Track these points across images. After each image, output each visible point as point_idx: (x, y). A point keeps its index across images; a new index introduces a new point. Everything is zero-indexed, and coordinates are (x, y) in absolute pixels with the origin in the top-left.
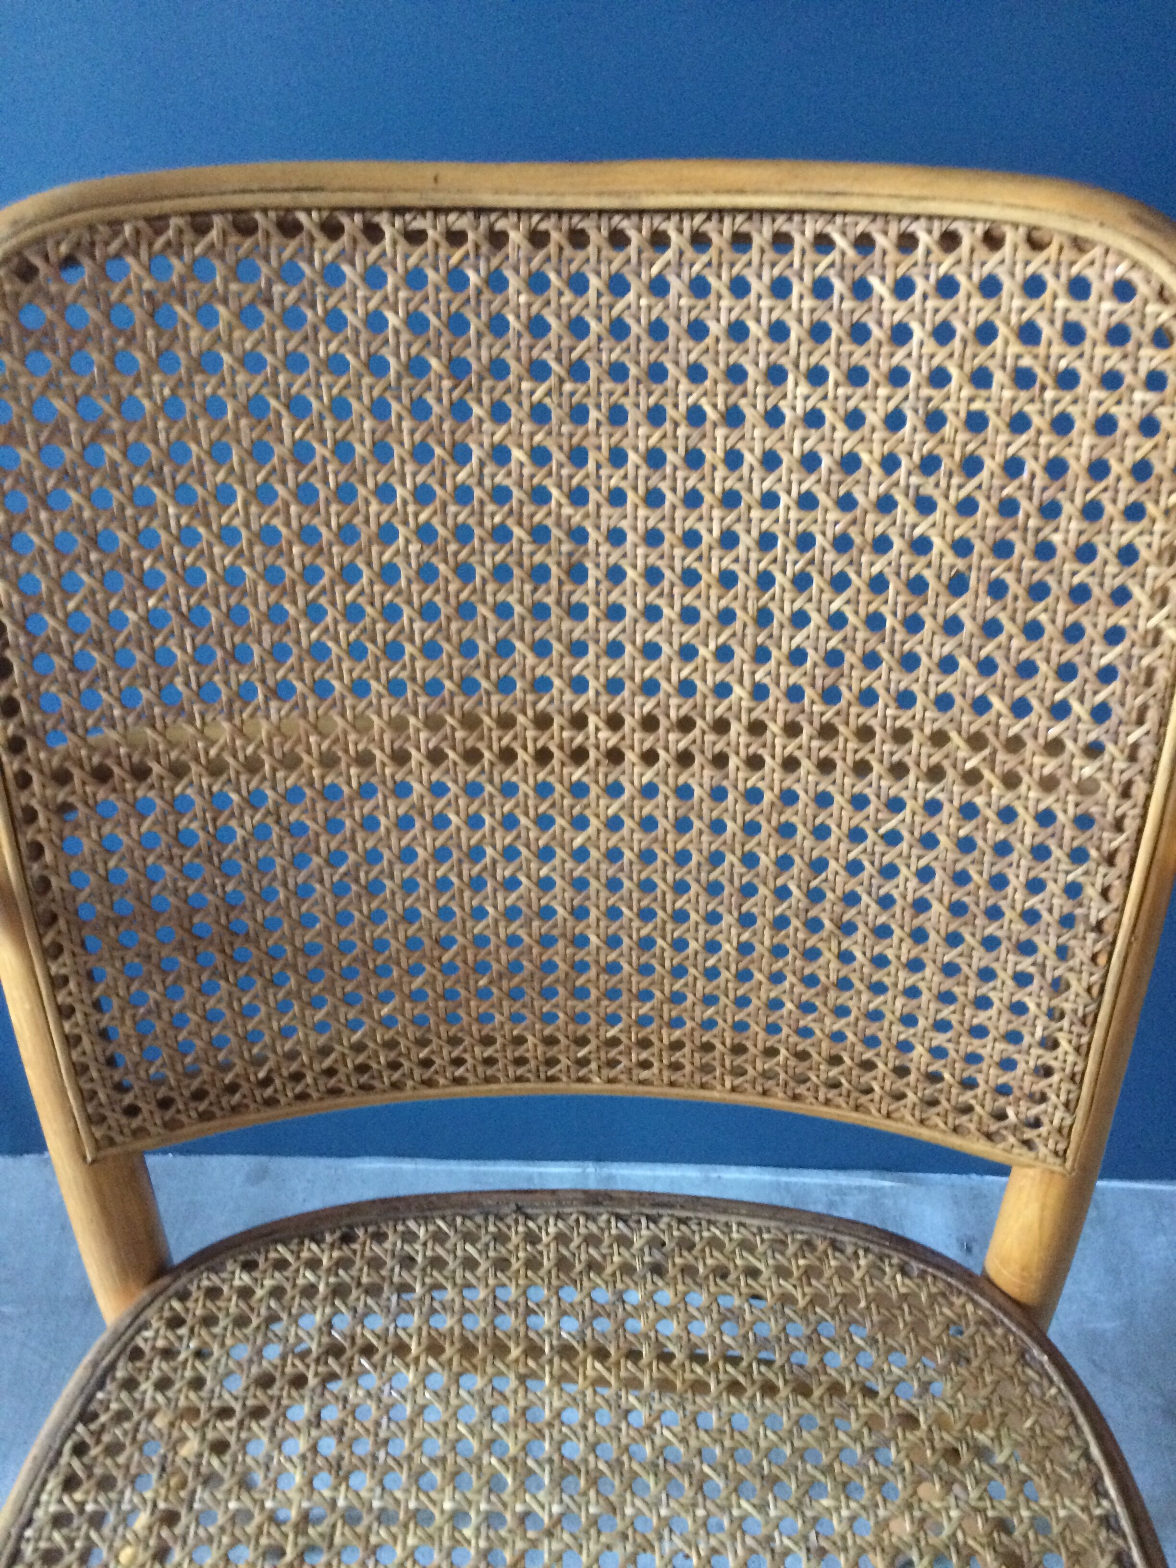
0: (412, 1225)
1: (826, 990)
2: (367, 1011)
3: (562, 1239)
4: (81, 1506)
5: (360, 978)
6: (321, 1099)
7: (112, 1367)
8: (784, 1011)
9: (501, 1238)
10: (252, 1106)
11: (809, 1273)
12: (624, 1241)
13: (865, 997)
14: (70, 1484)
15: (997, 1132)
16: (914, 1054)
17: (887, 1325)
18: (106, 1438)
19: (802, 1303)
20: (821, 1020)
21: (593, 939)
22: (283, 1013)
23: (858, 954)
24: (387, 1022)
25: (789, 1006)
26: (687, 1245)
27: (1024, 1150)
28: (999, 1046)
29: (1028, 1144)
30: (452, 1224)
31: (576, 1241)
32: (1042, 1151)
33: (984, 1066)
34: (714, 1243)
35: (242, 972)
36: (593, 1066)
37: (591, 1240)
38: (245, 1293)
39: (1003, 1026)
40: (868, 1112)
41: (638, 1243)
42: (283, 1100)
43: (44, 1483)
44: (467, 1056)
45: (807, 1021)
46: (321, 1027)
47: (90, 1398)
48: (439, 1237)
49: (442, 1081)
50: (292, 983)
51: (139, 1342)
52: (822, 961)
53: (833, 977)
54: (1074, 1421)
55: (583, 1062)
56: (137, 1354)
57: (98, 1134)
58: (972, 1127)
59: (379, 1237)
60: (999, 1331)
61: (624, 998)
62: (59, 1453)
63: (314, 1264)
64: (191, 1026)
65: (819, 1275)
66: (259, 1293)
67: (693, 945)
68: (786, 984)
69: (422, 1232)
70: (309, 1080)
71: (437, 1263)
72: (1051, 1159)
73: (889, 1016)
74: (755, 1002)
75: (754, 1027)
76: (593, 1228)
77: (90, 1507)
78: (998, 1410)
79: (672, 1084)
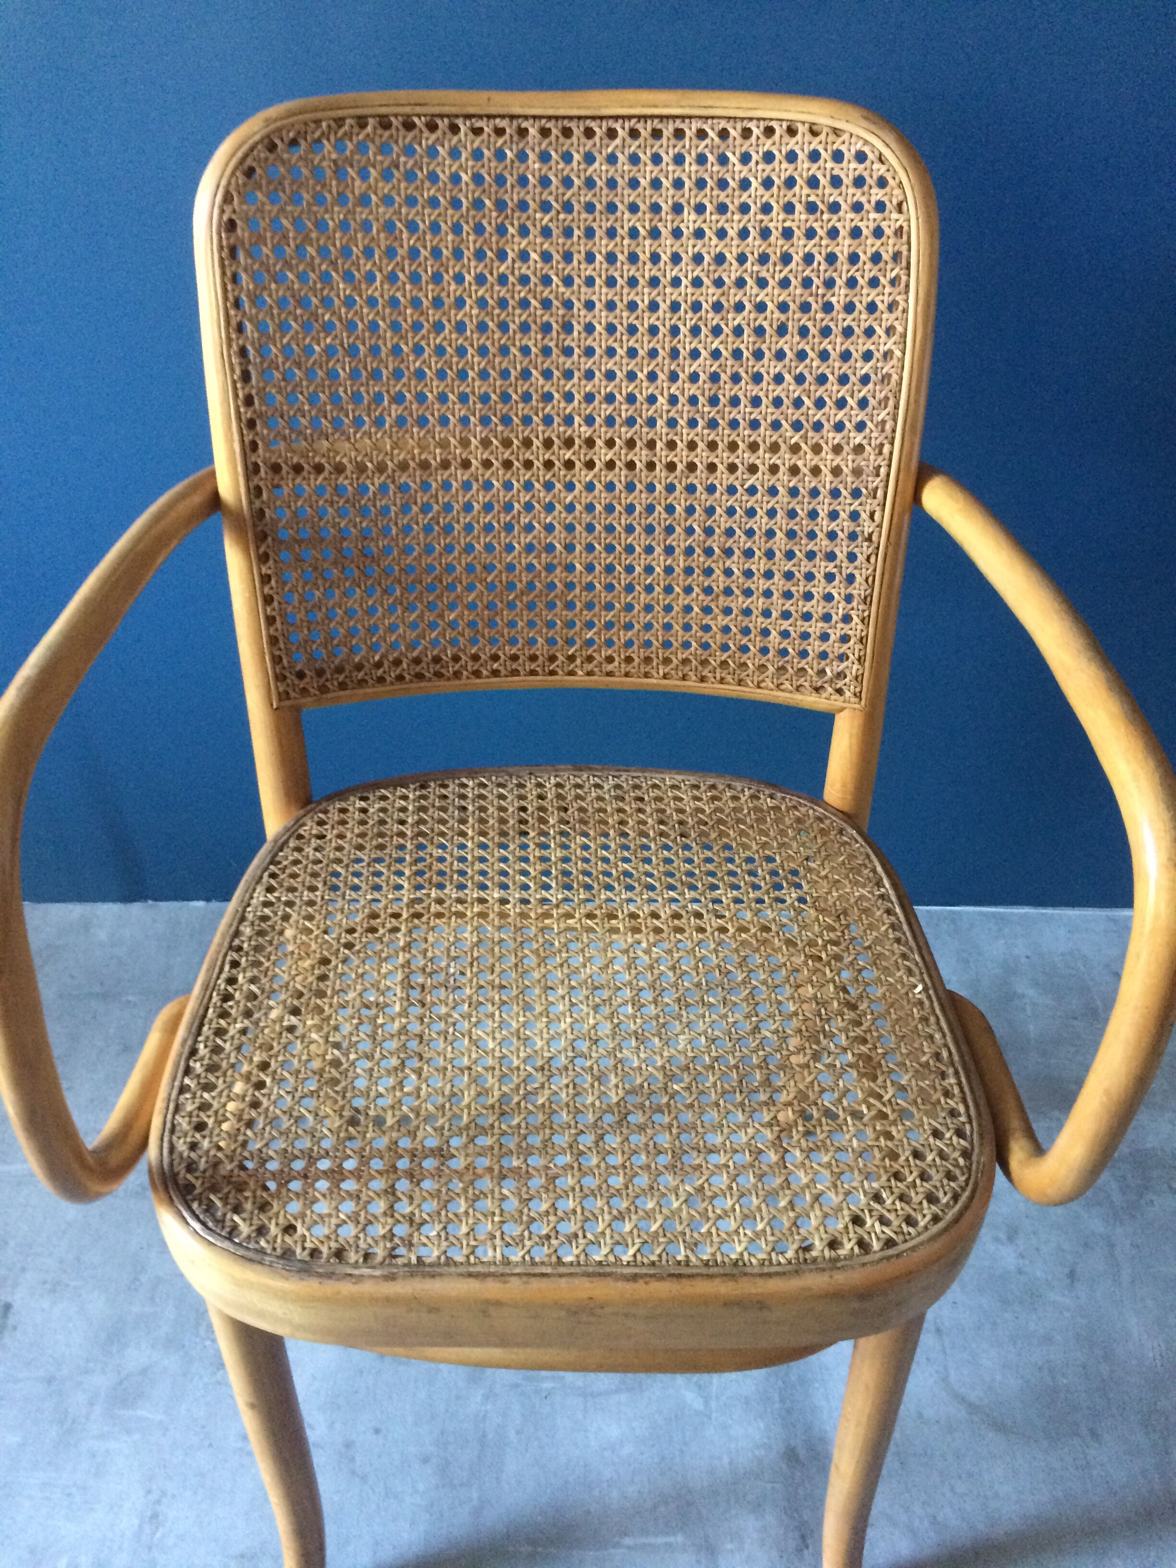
0: (465, 780)
1: (718, 596)
2: (441, 616)
3: (558, 785)
4: (279, 899)
5: (438, 591)
6: (411, 681)
7: (286, 842)
8: (693, 614)
9: (521, 786)
10: (371, 682)
11: (714, 798)
12: (597, 786)
13: (740, 599)
14: (270, 889)
15: (822, 687)
16: (771, 638)
17: (761, 820)
18: (288, 871)
19: (708, 811)
20: (715, 619)
21: (578, 566)
22: (391, 614)
23: (735, 570)
24: (452, 625)
25: (696, 609)
26: (636, 787)
27: (837, 696)
28: (820, 625)
29: (840, 691)
30: (490, 780)
31: (568, 787)
32: (848, 694)
33: (811, 640)
34: (655, 786)
35: (369, 583)
36: (578, 661)
37: (578, 786)
38: (364, 811)
39: (821, 611)
40: (747, 685)
41: (606, 787)
42: (388, 679)
43: (254, 890)
44: (500, 653)
45: (707, 620)
46: (413, 626)
47: (276, 855)
48: (483, 785)
49: (485, 672)
50: (398, 593)
51: (301, 832)
52: (714, 576)
53: (721, 587)
54: (868, 856)
55: (571, 658)
56: (300, 837)
57: (281, 689)
58: (807, 684)
59: (445, 786)
60: (827, 822)
61: (597, 609)
62: (261, 878)
63: (405, 798)
64: (338, 619)
65: (719, 799)
66: (371, 810)
67: (638, 569)
68: (694, 595)
69: (471, 783)
70: (405, 665)
71: (482, 797)
72: (853, 699)
73: (755, 612)
74: (676, 608)
75: (676, 627)
76: (579, 781)
77: (283, 899)
78: (823, 854)
79: (627, 675)
